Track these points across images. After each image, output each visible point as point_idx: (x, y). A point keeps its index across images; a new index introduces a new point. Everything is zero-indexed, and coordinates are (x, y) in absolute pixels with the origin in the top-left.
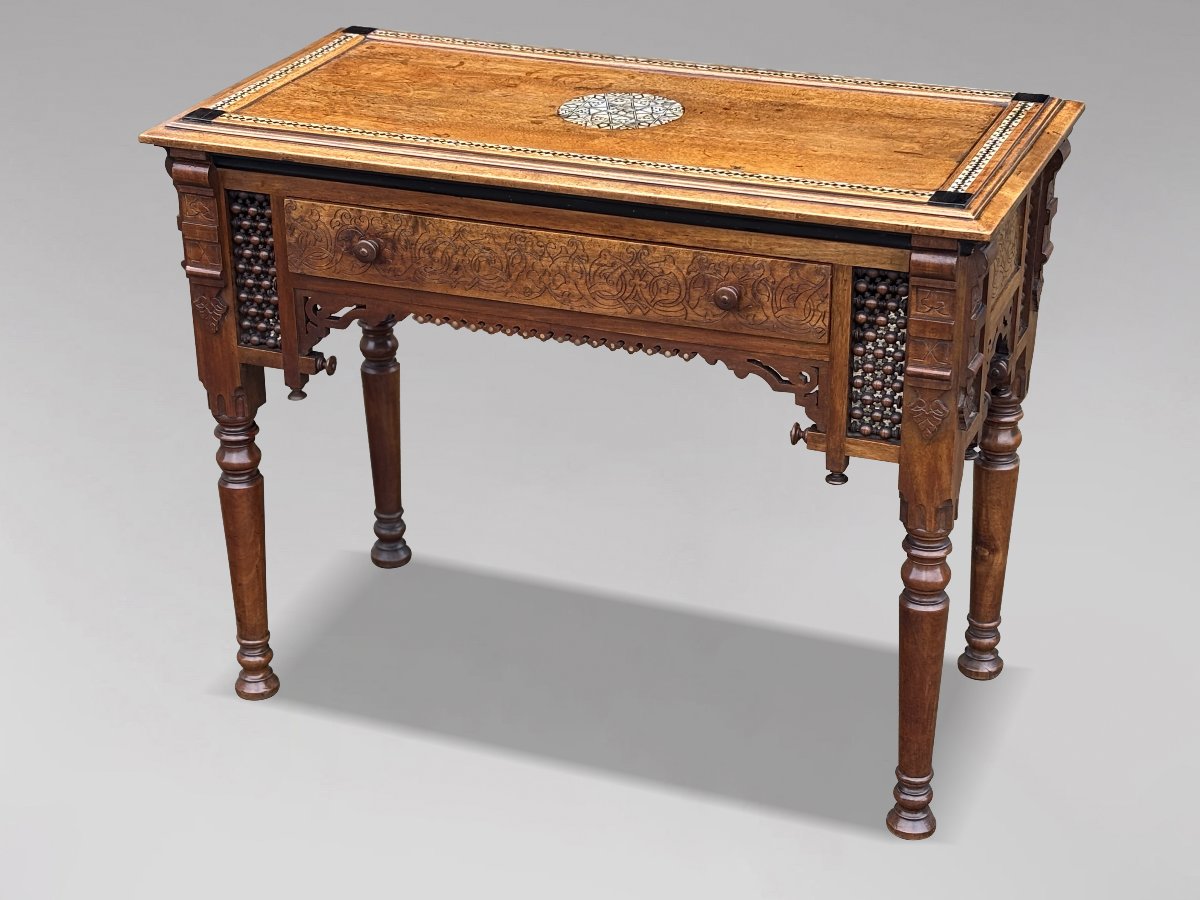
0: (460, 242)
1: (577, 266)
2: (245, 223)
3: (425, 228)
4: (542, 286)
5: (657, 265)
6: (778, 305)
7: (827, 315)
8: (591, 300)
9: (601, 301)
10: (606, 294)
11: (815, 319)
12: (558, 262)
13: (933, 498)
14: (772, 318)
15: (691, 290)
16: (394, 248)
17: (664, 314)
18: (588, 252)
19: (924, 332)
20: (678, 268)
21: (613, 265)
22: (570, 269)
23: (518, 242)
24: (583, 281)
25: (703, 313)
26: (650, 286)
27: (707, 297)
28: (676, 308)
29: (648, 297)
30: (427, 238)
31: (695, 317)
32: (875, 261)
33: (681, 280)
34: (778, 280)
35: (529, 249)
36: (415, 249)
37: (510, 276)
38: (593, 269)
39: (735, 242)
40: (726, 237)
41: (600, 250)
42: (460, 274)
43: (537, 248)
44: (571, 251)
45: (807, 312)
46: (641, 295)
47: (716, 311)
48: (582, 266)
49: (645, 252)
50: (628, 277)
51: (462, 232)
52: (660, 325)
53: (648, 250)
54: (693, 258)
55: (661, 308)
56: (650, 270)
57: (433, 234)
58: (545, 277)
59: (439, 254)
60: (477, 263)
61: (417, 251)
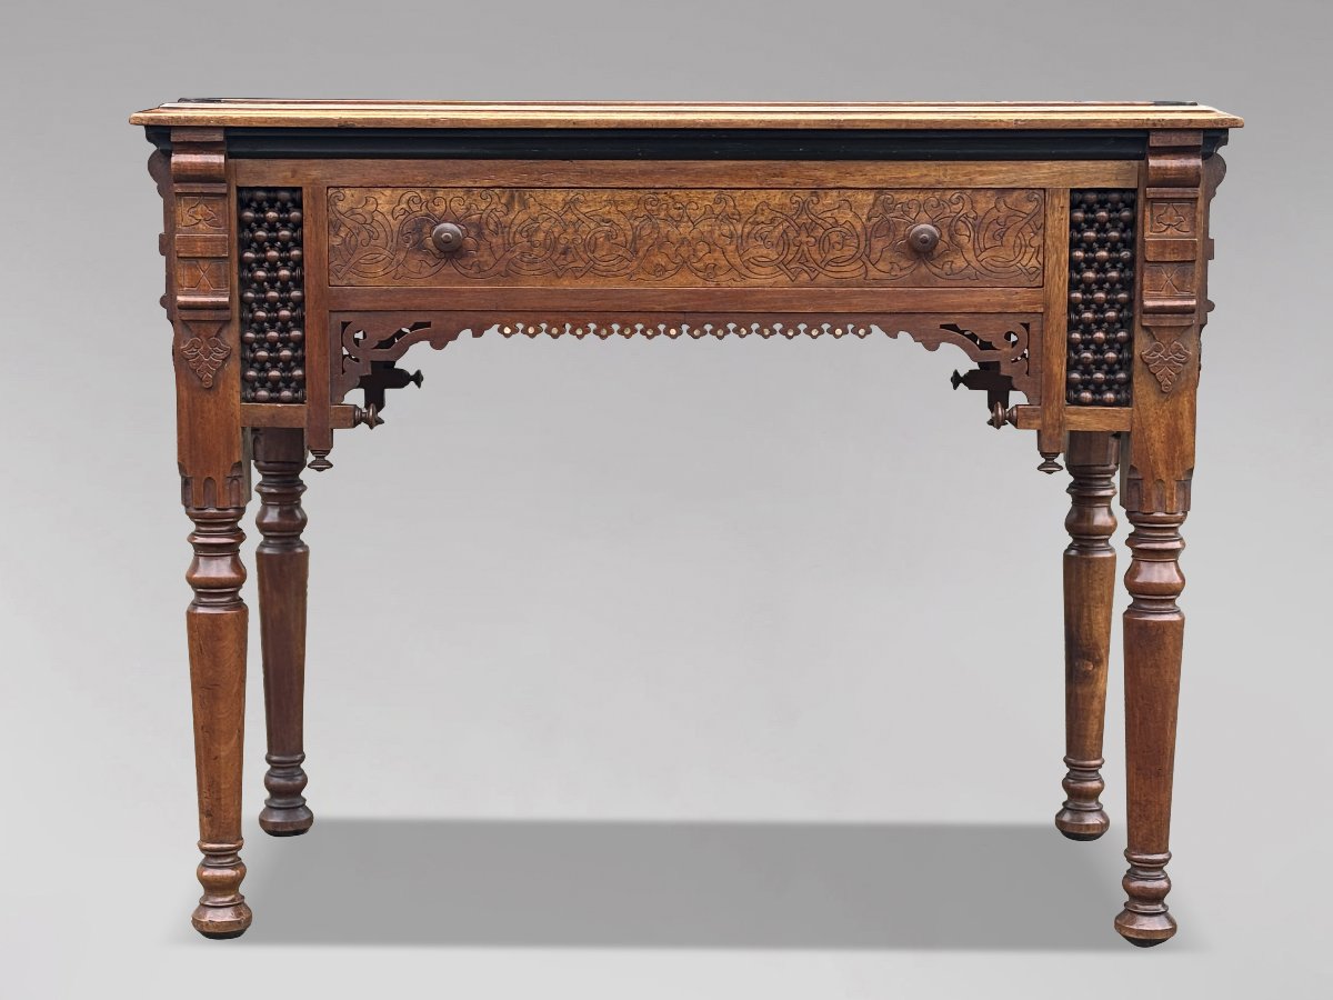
0: (570, 217)
1: (726, 229)
2: (261, 233)
3: (525, 205)
4: (678, 260)
5: (829, 214)
6: (982, 246)
7: (1041, 249)
8: (744, 271)
9: (757, 270)
10: (764, 259)
11: (1027, 256)
12: (700, 227)
13: (1173, 469)
14: (974, 263)
15: (873, 240)
16: (480, 234)
17: (838, 275)
18: (740, 209)
19: (1163, 254)
20: (856, 215)
21: (772, 221)
22: (717, 232)
23: (649, 207)
24: (732, 247)
25: (887, 268)
26: (819, 242)
27: (893, 248)
28: (853, 267)
29: (817, 257)
30: (526, 217)
31: (878, 275)
32: (1096, 179)
33: (859, 229)
34: (981, 214)
35: (662, 214)
36: (509, 233)
37: (636, 252)
38: (746, 230)
39: (925, 176)
40: (915, 171)
41: (756, 204)
42: (570, 258)
43: (674, 212)
44: (717, 210)
45: (1017, 250)
46: (808, 256)
47: (904, 264)
48: (732, 227)
49: (815, 199)
50: (792, 234)
51: (574, 202)
52: (831, 296)
53: (817, 197)
54: (876, 199)
55: (834, 269)
56: (820, 222)
57: (534, 210)
58: (682, 249)
59: (541, 236)
60: (592, 242)
61: (512, 235)
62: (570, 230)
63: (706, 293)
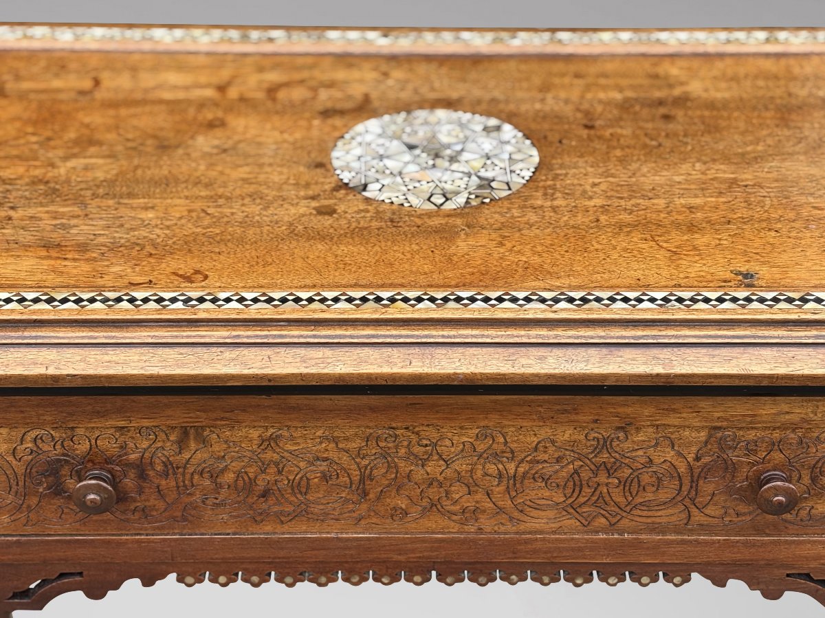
0: (269, 455)
1: (492, 469)
3: (204, 441)
4: (425, 503)
5: (640, 453)
8: (516, 514)
9: (534, 513)
10: (544, 502)
12: (456, 466)
15: (701, 482)
16: (142, 475)
17: (649, 520)
18: (513, 446)
20: (679, 454)
21: (558, 460)
22: (479, 473)
23: (382, 444)
24: (502, 488)
25: (718, 513)
26: (625, 484)
27: (729, 491)
28: (670, 511)
29: (620, 499)
30: (207, 456)
31: (705, 520)
33: (682, 470)
35: (402, 451)
36: (184, 474)
37: (365, 494)
38: (521, 470)
39: (788, 413)
40: (768, 408)
41: (536, 440)
42: (272, 501)
43: (418, 450)
44: (481, 447)
46: (607, 499)
47: (742, 508)
48: (500, 467)
49: (621, 435)
50: (585, 475)
51: (275, 439)
52: (637, 544)
53: (625, 432)
54: (710, 436)
55: (645, 513)
56: (627, 461)
57: (218, 448)
58: (430, 490)
59: (229, 477)
60: (304, 483)
61: (188, 476)
62: (273, 470)
63: (464, 542)
